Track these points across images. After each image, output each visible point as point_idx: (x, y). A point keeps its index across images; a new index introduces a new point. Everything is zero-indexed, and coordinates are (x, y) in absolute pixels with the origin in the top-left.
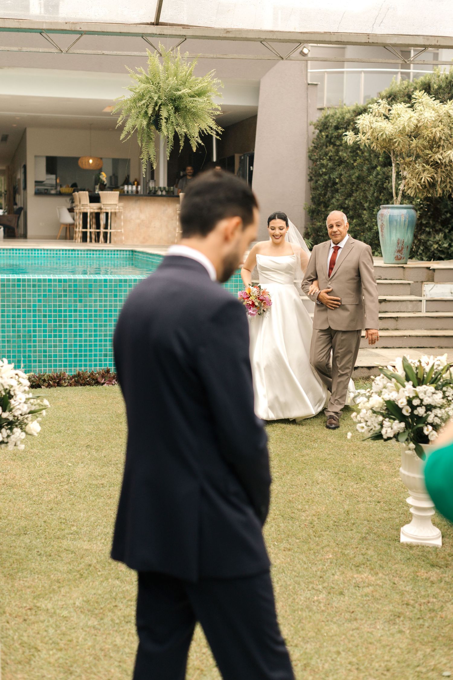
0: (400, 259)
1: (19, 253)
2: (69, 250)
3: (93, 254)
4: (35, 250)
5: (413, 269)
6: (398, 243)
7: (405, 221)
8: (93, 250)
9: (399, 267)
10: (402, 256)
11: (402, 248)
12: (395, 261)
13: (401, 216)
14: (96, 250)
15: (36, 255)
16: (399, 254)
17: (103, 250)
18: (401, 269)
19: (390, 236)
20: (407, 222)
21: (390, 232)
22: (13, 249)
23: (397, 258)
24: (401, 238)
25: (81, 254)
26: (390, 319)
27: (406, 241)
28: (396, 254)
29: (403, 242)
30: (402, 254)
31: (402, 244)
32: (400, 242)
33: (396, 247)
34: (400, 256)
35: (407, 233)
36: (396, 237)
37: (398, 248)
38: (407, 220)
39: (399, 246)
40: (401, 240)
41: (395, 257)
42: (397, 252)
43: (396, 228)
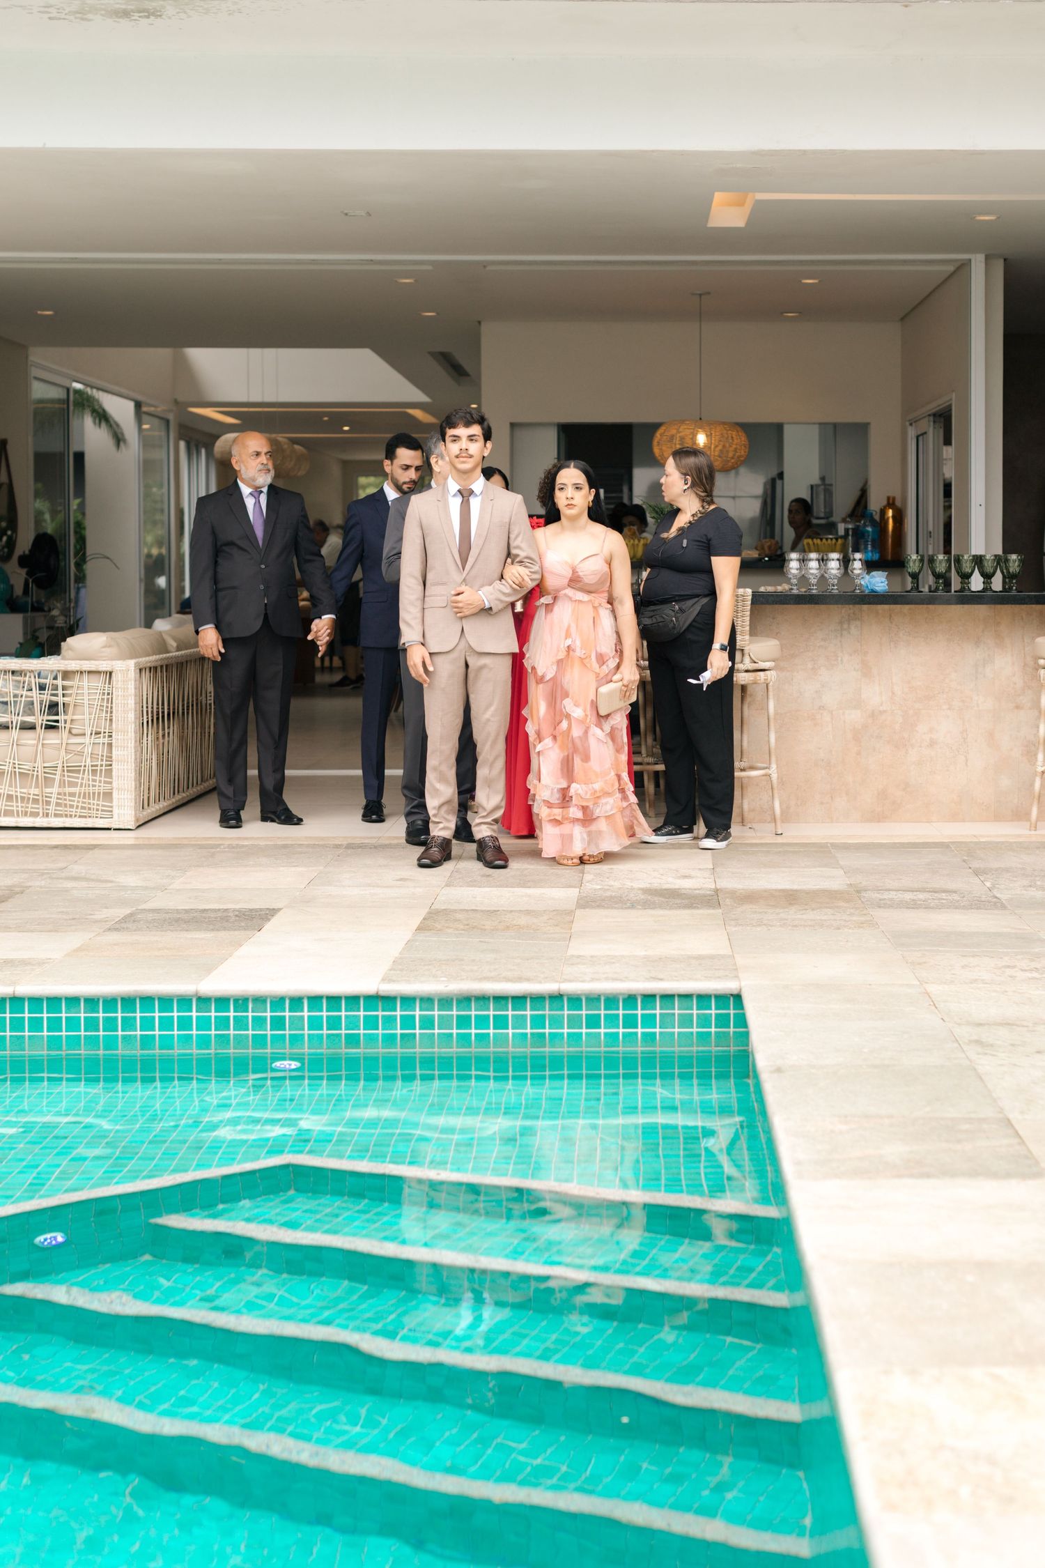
3: (501, 1022)
8: (500, 999)
14: (519, 1000)
17: (557, 997)
25: (427, 1023)
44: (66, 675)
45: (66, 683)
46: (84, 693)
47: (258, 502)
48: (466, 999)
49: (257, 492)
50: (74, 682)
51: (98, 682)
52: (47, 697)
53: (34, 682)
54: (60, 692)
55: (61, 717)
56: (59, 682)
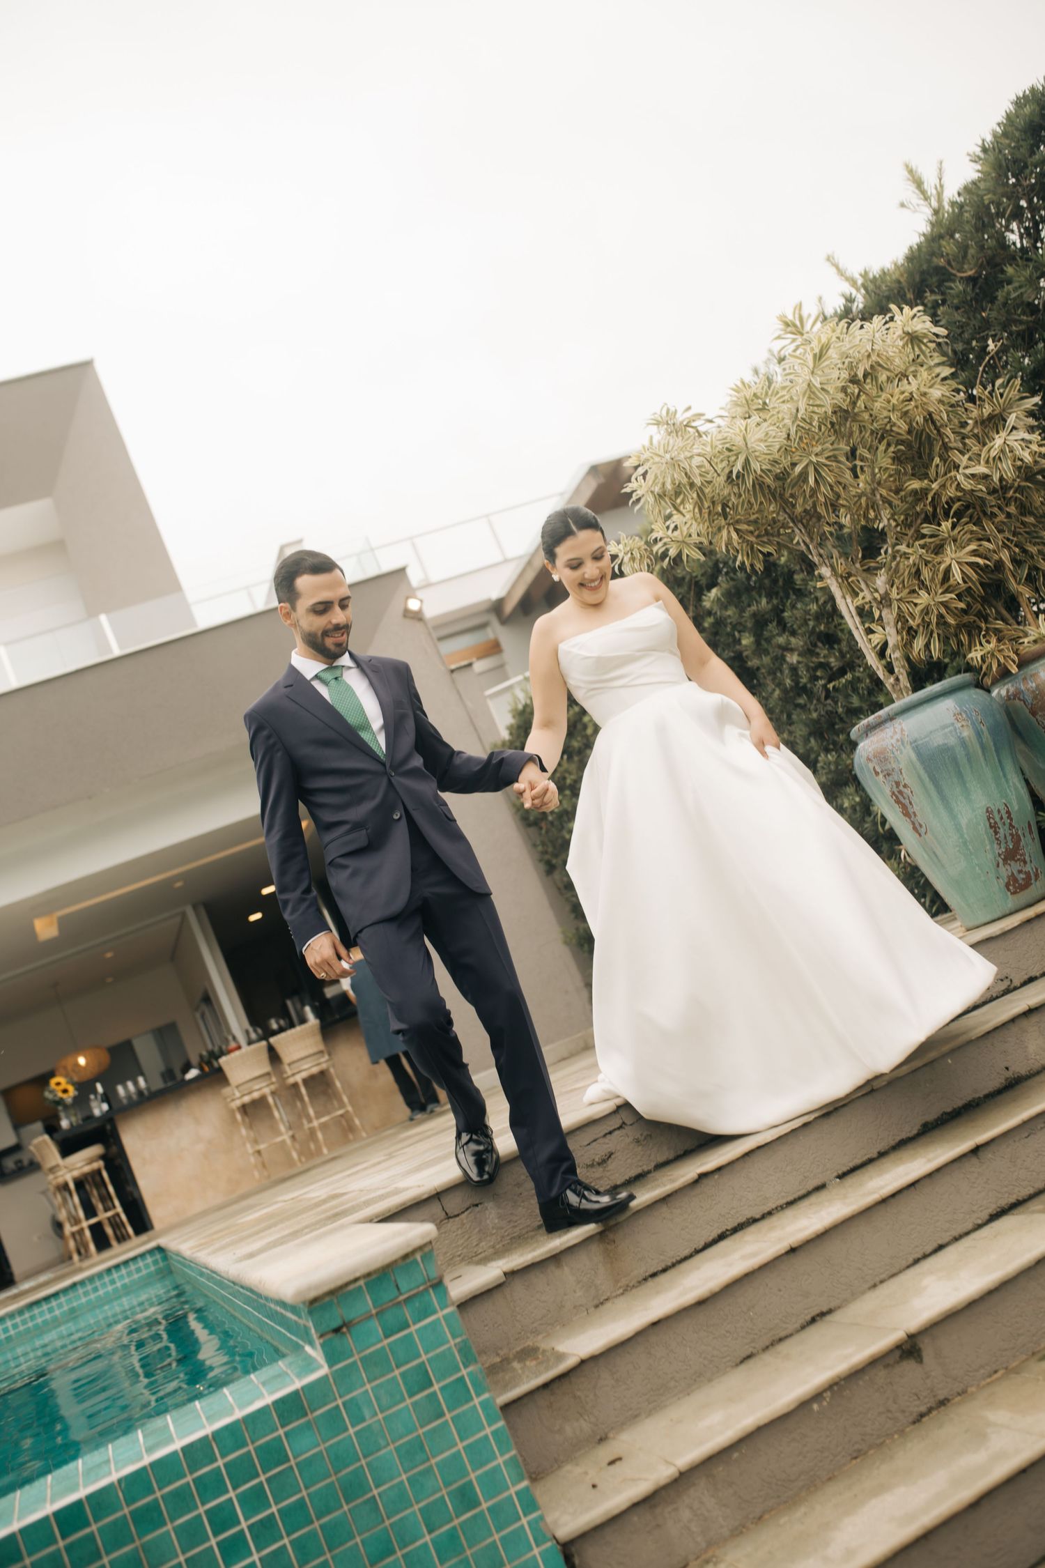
0: (1026, 885)
6: (994, 827)
7: (975, 735)
10: (1028, 868)
11: (1017, 840)
12: (1011, 902)
13: (953, 723)
16: (1015, 867)
19: (953, 817)
20: (987, 737)
21: (944, 798)
23: (1015, 885)
24: (997, 803)
27: (1013, 805)
28: (1005, 871)
29: (1008, 812)
30: (1025, 862)
31: (1007, 825)
32: (997, 819)
33: (992, 848)
34: (1020, 872)
35: (1005, 776)
36: (974, 810)
37: (1003, 845)
38: (984, 729)
39: (1002, 838)
40: (999, 811)
41: (1007, 885)
42: (1005, 860)
43: (960, 775)
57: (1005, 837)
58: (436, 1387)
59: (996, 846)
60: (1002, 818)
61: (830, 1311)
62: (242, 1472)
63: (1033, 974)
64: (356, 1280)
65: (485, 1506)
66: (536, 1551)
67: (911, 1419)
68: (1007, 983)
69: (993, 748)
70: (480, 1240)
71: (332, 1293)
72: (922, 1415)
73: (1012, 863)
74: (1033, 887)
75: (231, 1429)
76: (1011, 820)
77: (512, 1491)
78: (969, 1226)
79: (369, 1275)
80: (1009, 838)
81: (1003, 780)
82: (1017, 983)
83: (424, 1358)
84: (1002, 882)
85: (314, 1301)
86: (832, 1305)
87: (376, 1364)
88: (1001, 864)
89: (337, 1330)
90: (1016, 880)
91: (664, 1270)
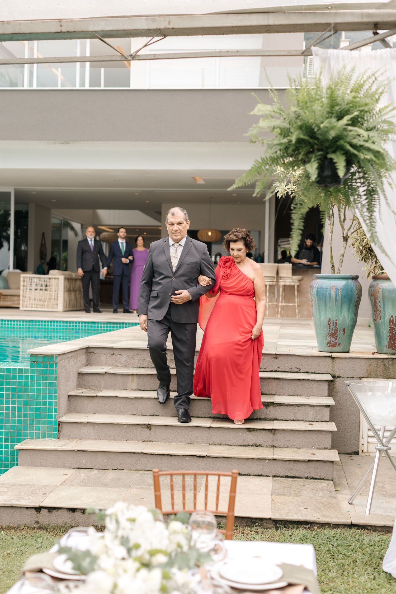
0: (334, 346)
1: (39, 325)
2: (89, 323)
4: (54, 321)
5: (346, 360)
6: (330, 325)
7: (337, 295)
8: (114, 323)
9: (325, 356)
10: (336, 341)
11: (336, 332)
12: (327, 349)
13: (331, 288)
14: (117, 323)
15: (55, 327)
16: (332, 339)
17: (123, 323)
18: (329, 360)
19: (320, 316)
20: (339, 297)
21: (319, 309)
22: (32, 321)
23: (330, 344)
24: (334, 318)
26: (264, 432)
27: (340, 322)
28: (329, 339)
29: (336, 323)
30: (336, 339)
31: (334, 326)
32: (332, 323)
33: (327, 330)
34: (333, 341)
35: (341, 311)
36: (326, 317)
37: (331, 331)
38: (340, 294)
39: (331, 329)
40: (333, 321)
41: (328, 343)
42: (330, 336)
43: (326, 305)
44: (50, 279)
45: (50, 280)
46: (53, 282)
47: (91, 243)
48: (108, 323)
49: (91, 240)
50: (51, 280)
51: (56, 280)
52: (45, 283)
53: (43, 280)
54: (48, 282)
55: (48, 288)
56: (48, 280)
57: (332, 329)
58: (48, 381)
59: (328, 330)
60: (333, 323)
61: (158, 416)
62: (8, 377)
63: (308, 371)
64: (41, 355)
65: (48, 407)
66: (53, 420)
67: (142, 440)
68: (298, 370)
69: (340, 302)
70: (119, 364)
71: (36, 355)
72: (145, 441)
73: (332, 338)
74: (336, 348)
75: (9, 369)
76: (337, 325)
77: (54, 407)
78: (203, 416)
79: (44, 355)
80: (333, 330)
81: (340, 312)
82: (301, 371)
83: (48, 375)
84: (326, 342)
85: (32, 355)
86: (159, 415)
87: (40, 372)
88: (328, 336)
89: (34, 362)
90: (331, 343)
91: (143, 390)
